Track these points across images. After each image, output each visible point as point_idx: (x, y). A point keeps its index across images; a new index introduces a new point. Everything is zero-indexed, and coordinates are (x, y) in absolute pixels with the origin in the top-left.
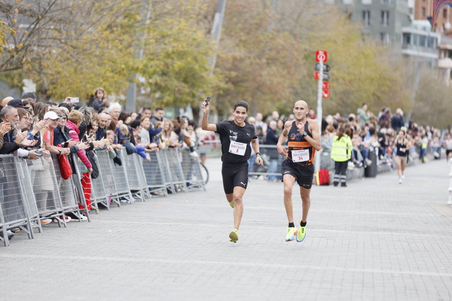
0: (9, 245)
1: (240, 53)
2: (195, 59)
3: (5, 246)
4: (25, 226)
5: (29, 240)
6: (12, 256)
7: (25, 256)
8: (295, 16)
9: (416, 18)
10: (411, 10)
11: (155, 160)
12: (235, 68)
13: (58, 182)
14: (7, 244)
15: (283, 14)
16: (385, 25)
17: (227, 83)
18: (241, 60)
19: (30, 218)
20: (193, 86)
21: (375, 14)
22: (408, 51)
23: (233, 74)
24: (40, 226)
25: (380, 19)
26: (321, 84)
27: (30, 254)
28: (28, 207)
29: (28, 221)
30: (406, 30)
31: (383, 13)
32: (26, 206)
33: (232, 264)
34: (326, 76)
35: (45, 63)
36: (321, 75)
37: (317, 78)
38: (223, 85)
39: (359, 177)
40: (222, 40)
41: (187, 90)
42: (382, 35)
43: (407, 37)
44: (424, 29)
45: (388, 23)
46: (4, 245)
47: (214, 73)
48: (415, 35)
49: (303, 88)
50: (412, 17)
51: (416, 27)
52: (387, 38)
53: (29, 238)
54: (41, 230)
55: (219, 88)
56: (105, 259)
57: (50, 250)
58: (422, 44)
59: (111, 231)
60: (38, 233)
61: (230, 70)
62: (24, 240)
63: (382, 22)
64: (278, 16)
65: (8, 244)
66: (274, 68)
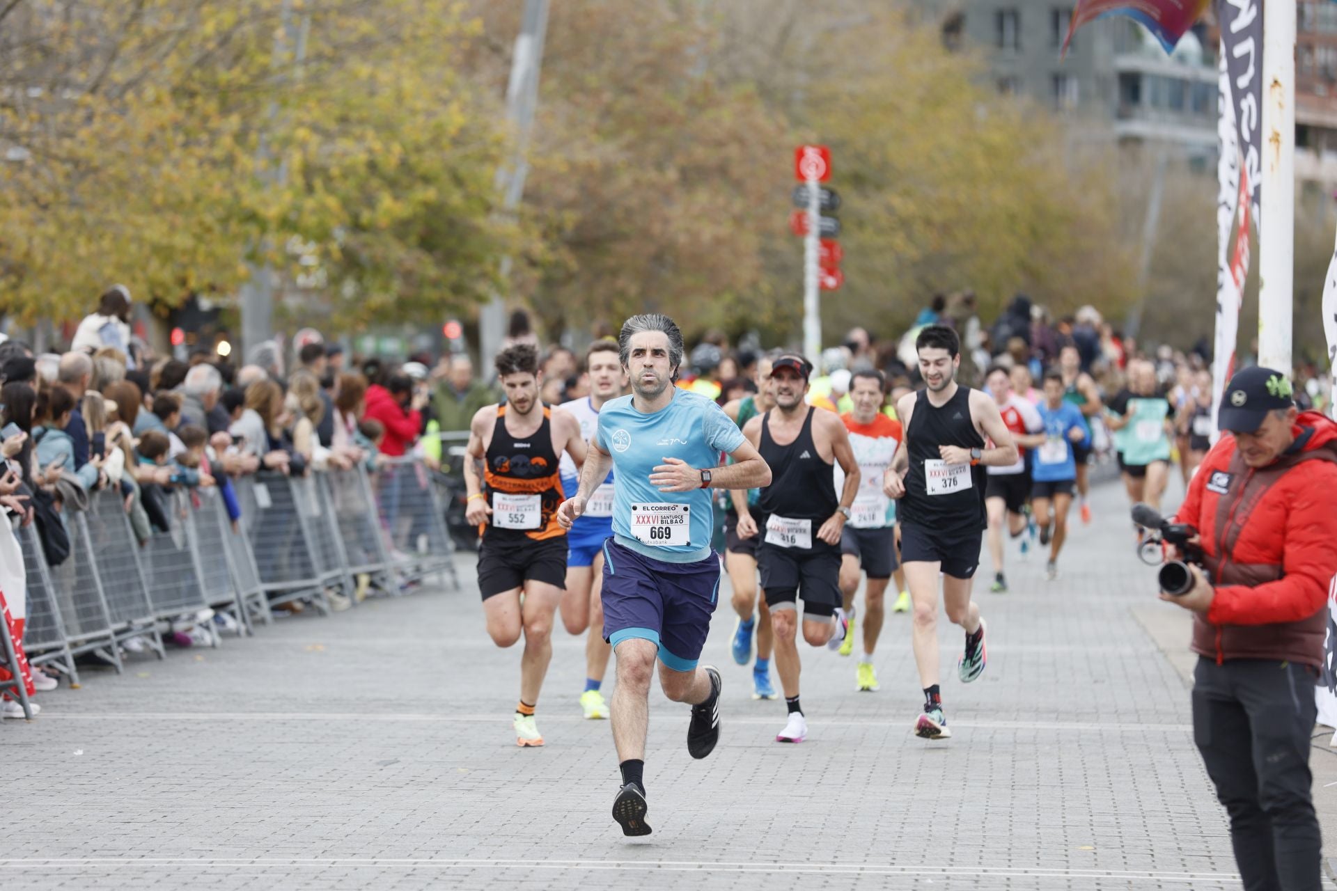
2: (458, 181)
8: (771, 37)
15: (732, 32)
18: (608, 172)
20: (448, 259)
21: (1035, 22)
22: (1136, 127)
25: (1048, 32)
30: (1127, 62)
31: (1056, 17)
41: (432, 271)
42: (1057, 81)
43: (1131, 84)
44: (1182, 58)
45: (1073, 43)
47: (520, 216)
48: (1157, 78)
51: (1157, 55)
52: (1072, 91)
58: (1177, 104)
61: (567, 206)
64: (719, 41)
66: (702, 197)
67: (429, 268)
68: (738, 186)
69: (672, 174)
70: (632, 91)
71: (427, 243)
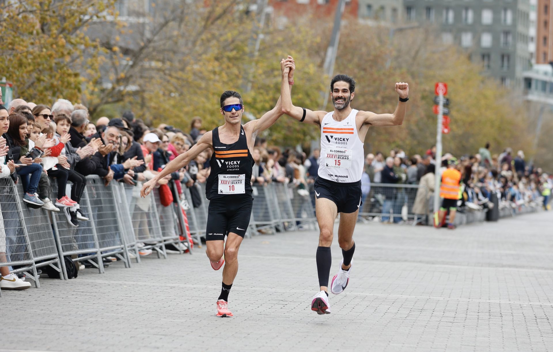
3: (100, 273)
4: (122, 254)
5: (125, 269)
6: (107, 282)
7: (120, 282)
9: (538, 62)
10: (532, 54)
11: (262, 195)
13: (158, 210)
14: (102, 272)
16: (505, 69)
19: (127, 245)
21: (495, 58)
24: (138, 255)
25: (500, 62)
26: (440, 119)
27: (126, 281)
28: (125, 233)
29: (124, 249)
30: (527, 74)
31: (503, 57)
32: (123, 232)
33: (346, 294)
34: (446, 110)
35: (146, 95)
36: (441, 109)
37: (436, 112)
39: (480, 221)
42: (503, 79)
43: (528, 81)
44: (546, 73)
45: (508, 67)
46: (98, 272)
48: (537, 80)
49: (421, 130)
50: (533, 61)
51: (537, 72)
52: (508, 82)
53: (126, 267)
56: (206, 287)
57: (147, 277)
58: (544, 89)
63: (502, 66)
65: (103, 271)
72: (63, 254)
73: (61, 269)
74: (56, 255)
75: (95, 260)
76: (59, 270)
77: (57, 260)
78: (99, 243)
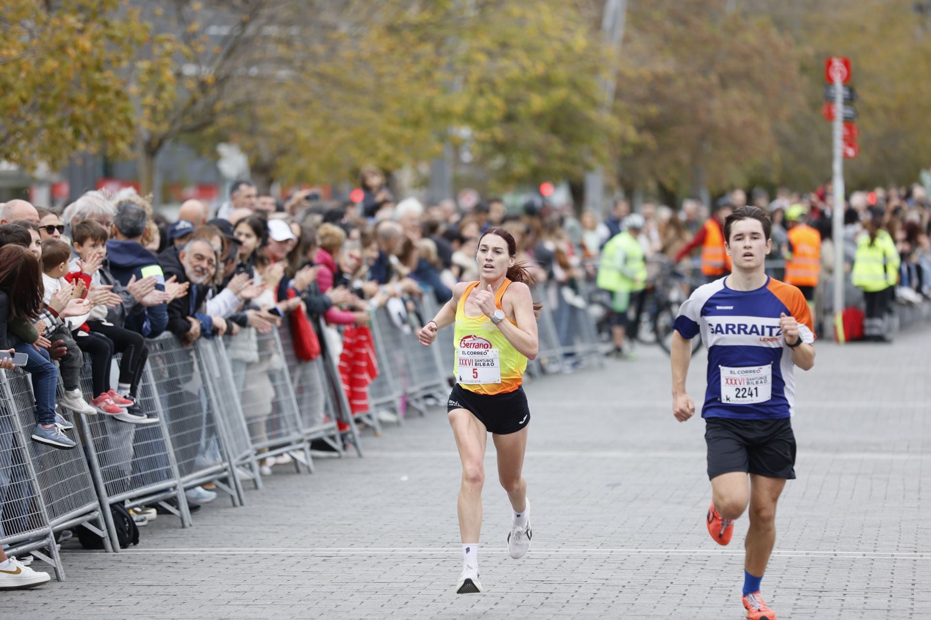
0: (191, 525)
1: (665, 65)
2: (574, 85)
3: (183, 527)
4: (225, 480)
5: (234, 511)
12: (656, 97)
14: (187, 524)
17: (640, 129)
18: (669, 80)
20: (569, 140)
23: (653, 110)
24: (257, 475)
26: (839, 130)
34: (850, 112)
36: (839, 110)
37: (830, 117)
38: (632, 135)
40: (626, 40)
41: (558, 150)
46: (180, 525)
47: (615, 111)
53: (234, 505)
54: (260, 484)
55: (624, 142)
59: (405, 478)
60: (254, 492)
61: (644, 101)
62: (223, 511)
65: (189, 523)
66: (735, 94)
67: (557, 147)
68: (759, 87)
69: (714, 78)
70: (685, 22)
71: (554, 129)
72: (108, 500)
73: (106, 531)
74: (95, 504)
75: (173, 502)
76: (102, 533)
77: (97, 514)
78: (180, 467)
